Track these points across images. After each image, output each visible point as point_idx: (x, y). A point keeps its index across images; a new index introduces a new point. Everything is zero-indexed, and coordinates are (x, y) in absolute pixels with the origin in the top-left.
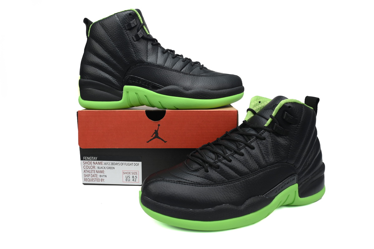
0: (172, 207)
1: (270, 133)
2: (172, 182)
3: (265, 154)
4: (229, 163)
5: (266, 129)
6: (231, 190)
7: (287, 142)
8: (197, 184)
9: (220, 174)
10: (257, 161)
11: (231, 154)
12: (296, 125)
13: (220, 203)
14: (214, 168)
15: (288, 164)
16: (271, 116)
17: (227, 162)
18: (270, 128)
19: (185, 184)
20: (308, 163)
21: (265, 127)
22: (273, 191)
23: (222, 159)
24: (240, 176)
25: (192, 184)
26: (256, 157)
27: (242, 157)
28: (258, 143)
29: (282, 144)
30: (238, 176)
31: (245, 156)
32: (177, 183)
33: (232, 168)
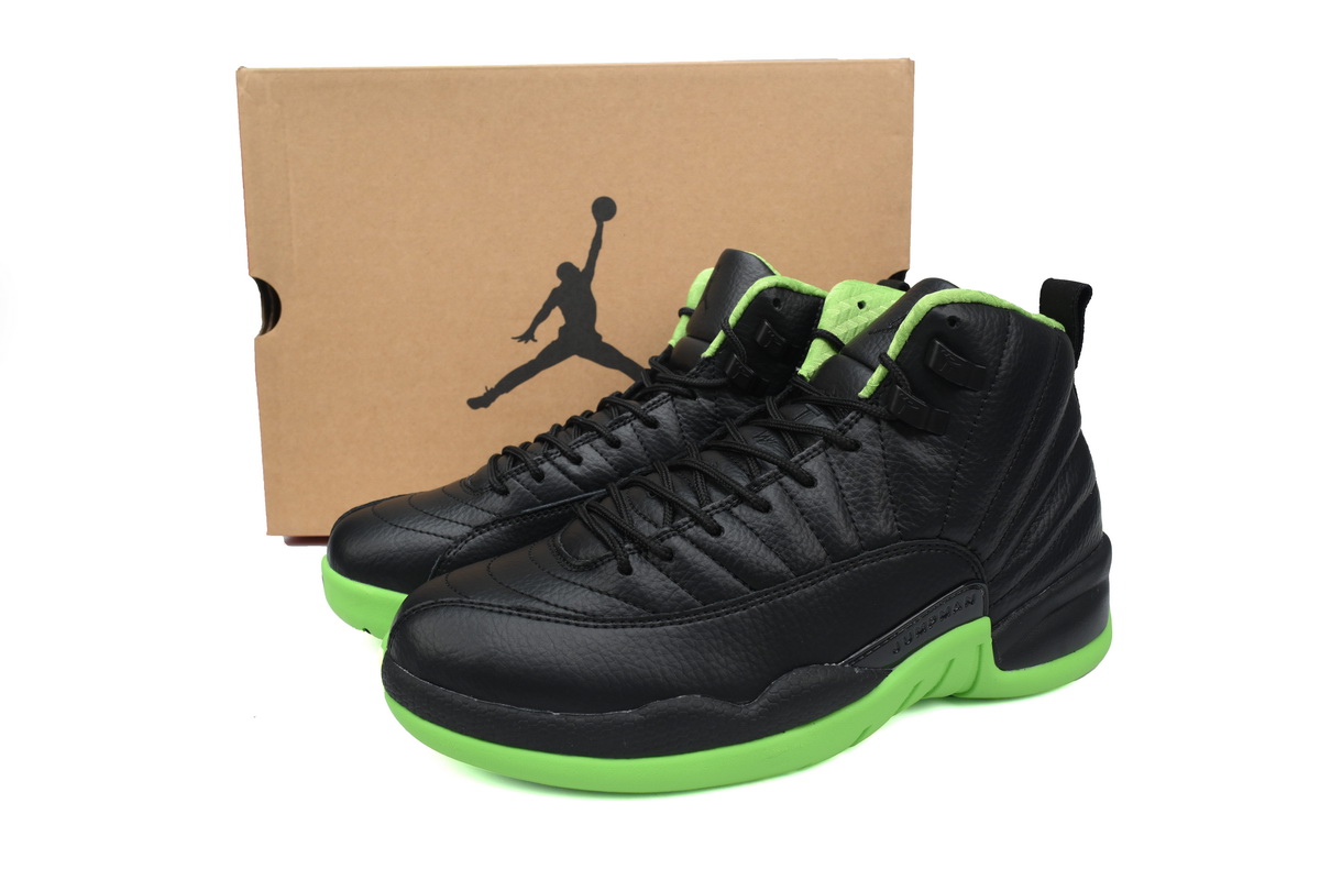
0: (486, 705)
1: (879, 423)
2: (491, 611)
3: (854, 503)
4: (713, 539)
5: (863, 409)
6: (714, 643)
7: (942, 459)
8: (585, 620)
9: (675, 582)
10: (823, 533)
11: (721, 505)
12: (978, 394)
13: (668, 691)
14: (656, 560)
15: (946, 542)
16: (884, 359)
17: (705, 535)
18: (877, 405)
19: (539, 619)
20: (1033, 537)
21: (860, 399)
22: (882, 644)
23: (686, 523)
24: (751, 589)
25: (566, 617)
26: (820, 517)
27: (763, 517)
28: (830, 464)
29: (923, 464)
30: (745, 589)
31: (777, 513)
32: (510, 614)
33: (721, 557)
